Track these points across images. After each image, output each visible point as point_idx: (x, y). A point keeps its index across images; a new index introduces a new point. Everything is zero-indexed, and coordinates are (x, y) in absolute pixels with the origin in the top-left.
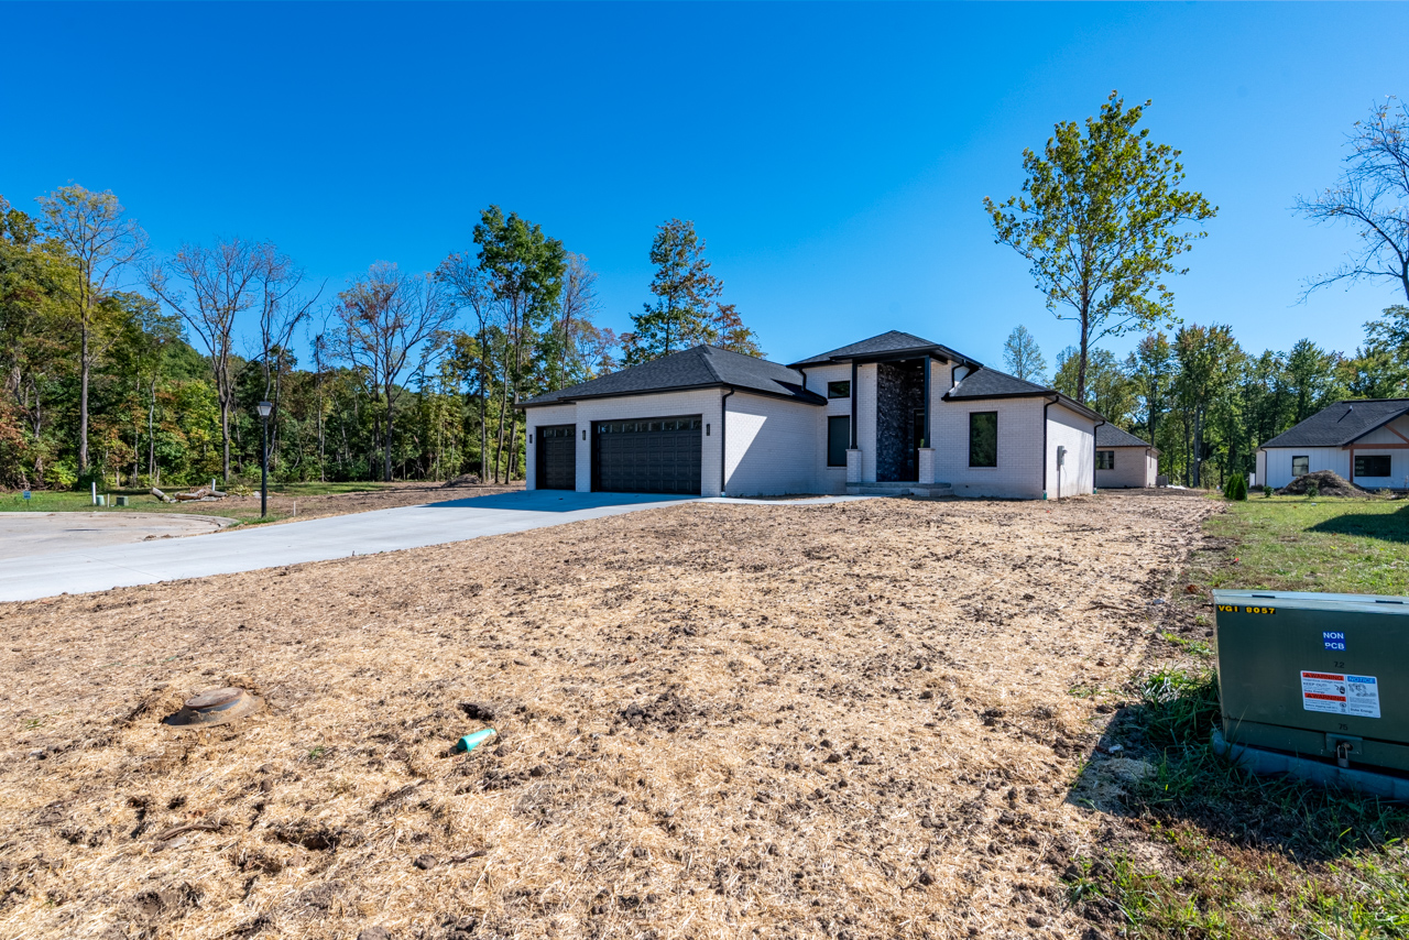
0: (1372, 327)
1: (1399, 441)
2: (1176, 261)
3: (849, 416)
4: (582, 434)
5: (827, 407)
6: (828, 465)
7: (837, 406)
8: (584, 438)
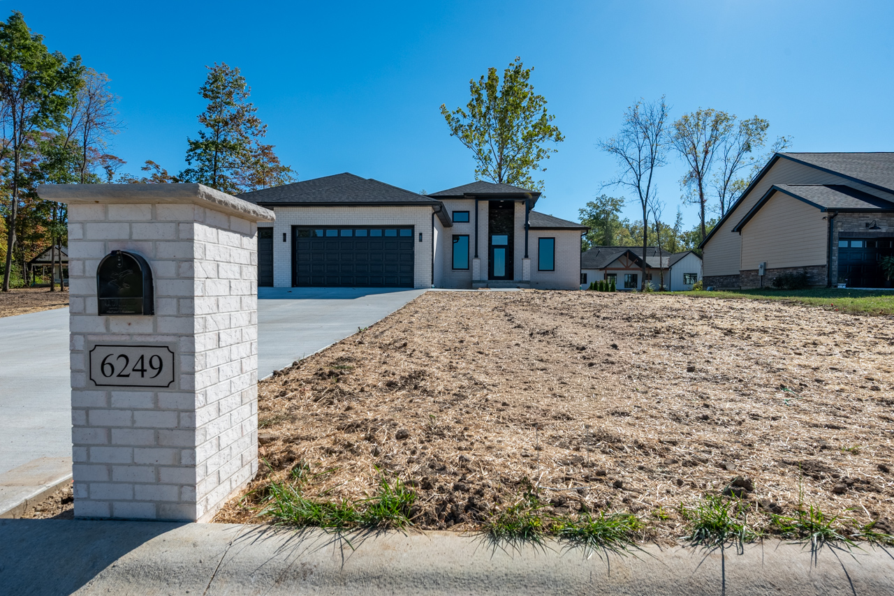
0: (582, 211)
1: (623, 267)
2: (542, 163)
3: (468, 236)
4: (282, 237)
5: (452, 228)
6: (453, 269)
7: (461, 228)
8: (285, 240)
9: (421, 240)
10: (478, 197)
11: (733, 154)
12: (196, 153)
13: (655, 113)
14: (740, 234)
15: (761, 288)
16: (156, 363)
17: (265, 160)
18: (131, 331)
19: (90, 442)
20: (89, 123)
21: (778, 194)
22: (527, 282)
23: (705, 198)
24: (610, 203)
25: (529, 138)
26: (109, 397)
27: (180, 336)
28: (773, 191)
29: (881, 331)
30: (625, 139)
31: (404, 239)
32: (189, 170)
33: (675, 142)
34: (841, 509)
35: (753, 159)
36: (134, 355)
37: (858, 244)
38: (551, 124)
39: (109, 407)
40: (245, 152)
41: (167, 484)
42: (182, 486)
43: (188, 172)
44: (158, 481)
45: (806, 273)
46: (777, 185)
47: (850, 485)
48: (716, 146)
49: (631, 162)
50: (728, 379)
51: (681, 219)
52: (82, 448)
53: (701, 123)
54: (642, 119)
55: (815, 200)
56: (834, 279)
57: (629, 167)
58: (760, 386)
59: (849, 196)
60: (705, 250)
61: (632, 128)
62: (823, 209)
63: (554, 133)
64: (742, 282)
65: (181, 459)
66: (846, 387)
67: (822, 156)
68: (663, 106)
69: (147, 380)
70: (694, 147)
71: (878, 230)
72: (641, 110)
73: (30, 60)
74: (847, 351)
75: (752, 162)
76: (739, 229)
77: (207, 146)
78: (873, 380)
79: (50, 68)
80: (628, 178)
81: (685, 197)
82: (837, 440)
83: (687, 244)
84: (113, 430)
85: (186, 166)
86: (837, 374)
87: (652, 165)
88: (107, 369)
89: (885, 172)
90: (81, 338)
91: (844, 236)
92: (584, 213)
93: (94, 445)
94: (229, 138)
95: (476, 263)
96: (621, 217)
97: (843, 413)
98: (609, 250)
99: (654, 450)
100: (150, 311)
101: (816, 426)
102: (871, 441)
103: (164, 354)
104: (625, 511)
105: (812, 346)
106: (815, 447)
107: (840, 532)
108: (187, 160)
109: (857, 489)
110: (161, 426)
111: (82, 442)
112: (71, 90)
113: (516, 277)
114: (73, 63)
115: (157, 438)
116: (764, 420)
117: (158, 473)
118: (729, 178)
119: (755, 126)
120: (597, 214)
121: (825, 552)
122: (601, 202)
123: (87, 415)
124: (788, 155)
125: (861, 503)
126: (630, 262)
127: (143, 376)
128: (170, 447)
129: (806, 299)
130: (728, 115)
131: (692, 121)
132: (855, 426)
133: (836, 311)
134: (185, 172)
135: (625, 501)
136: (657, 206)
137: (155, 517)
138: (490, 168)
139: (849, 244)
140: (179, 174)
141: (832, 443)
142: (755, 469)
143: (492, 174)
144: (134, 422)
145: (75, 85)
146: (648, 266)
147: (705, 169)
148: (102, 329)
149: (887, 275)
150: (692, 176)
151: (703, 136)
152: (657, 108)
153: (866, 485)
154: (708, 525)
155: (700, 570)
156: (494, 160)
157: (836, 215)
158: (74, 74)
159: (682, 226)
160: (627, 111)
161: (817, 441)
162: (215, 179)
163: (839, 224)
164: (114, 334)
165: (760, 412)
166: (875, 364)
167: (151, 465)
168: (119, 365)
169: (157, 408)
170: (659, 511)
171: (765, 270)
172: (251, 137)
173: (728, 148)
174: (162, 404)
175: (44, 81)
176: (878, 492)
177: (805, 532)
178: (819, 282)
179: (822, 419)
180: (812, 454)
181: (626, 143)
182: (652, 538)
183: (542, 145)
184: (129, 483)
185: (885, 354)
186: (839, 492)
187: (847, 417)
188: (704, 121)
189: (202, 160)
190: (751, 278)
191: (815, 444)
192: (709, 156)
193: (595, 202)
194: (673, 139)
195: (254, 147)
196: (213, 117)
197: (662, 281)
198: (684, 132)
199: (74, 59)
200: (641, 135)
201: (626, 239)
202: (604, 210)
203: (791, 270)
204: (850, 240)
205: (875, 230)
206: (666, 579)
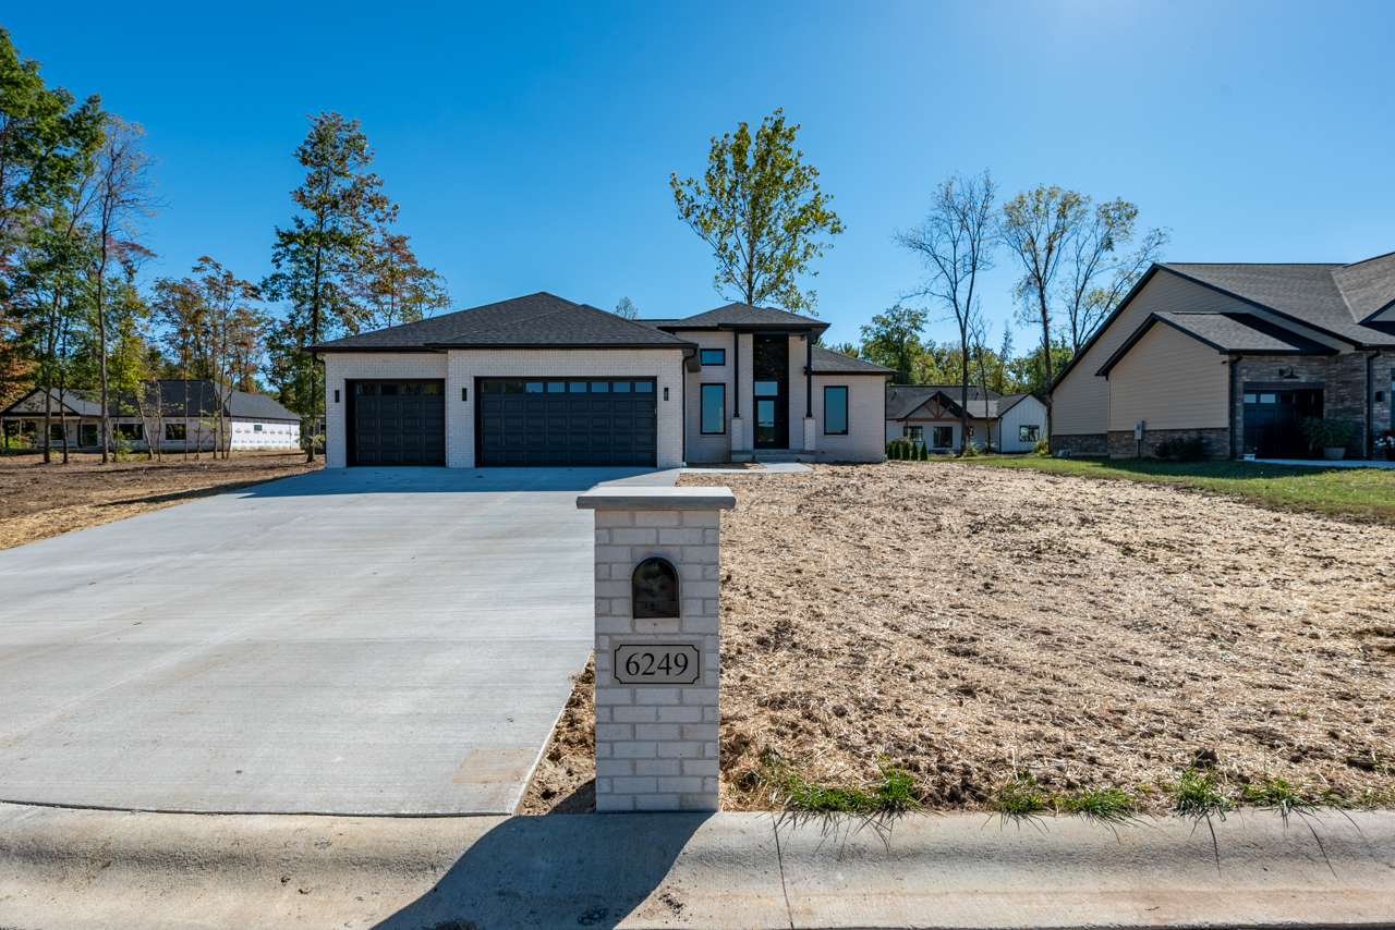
0: (865, 330)
1: (931, 416)
2: (812, 264)
3: (724, 384)
4: (461, 393)
5: (700, 373)
6: (702, 433)
7: (712, 374)
8: (464, 399)
9: (666, 398)
10: (738, 330)
11: (1088, 251)
12: (288, 250)
13: (976, 193)
14: (1107, 379)
15: (1139, 457)
16: (681, 661)
17: (395, 259)
18: (657, 630)
19: (613, 738)
20: (111, 199)
21: (1159, 327)
22: (811, 453)
23: (1049, 315)
24: (906, 318)
25: (793, 227)
26: (634, 695)
27: (705, 635)
28: (1153, 320)
29: (1310, 544)
30: (934, 230)
31: (640, 397)
32: (278, 276)
33: (1006, 234)
34: (1302, 777)
35: (1115, 260)
36: (659, 654)
37: (1268, 399)
38: (826, 208)
39: (634, 703)
40: (364, 248)
41: (690, 776)
42: (705, 777)
43: (275, 278)
44: (682, 773)
45: (1201, 438)
46: (1158, 313)
47: (1305, 753)
48: (1064, 240)
49: (942, 263)
50: (1150, 626)
51: (1011, 341)
52: (606, 744)
53: (1042, 206)
54: (959, 201)
55: (1211, 337)
56: (1239, 448)
57: (941, 269)
58: (1188, 635)
59: (1256, 331)
60: (1054, 397)
61: (944, 215)
62: (1222, 351)
63: (831, 221)
64: (1112, 447)
65: (704, 751)
66: (1283, 635)
67: (1218, 269)
68: (988, 183)
69: (672, 677)
70: (1033, 241)
71: (1296, 380)
72: (956, 188)
73: (19, 102)
74: (1275, 579)
75: (1115, 264)
76: (1105, 372)
77: (307, 242)
78: (1310, 623)
79: (49, 115)
80: (938, 287)
81: (1020, 313)
82: (1284, 702)
83: (1019, 377)
84: (637, 726)
85: (272, 270)
86: (1271, 615)
87: (974, 268)
88: (633, 667)
89: (1302, 295)
90: (607, 638)
91: (1251, 388)
92: (869, 332)
93: (618, 741)
94: (341, 226)
95: (736, 425)
96: (923, 339)
97: (1285, 669)
98: (910, 390)
99: (1107, 721)
100: (676, 614)
101: (1260, 686)
102: (1318, 704)
103: (689, 652)
104: (1108, 786)
105: (1234, 572)
106: (1265, 713)
107: (1303, 798)
108: (273, 261)
109: (1312, 757)
110: (685, 720)
111: (606, 738)
112: (82, 149)
113: (792, 445)
114: (88, 108)
115: (682, 732)
116: (1204, 681)
117: (682, 766)
118: (1083, 287)
119: (1118, 213)
120: (888, 334)
121: (1293, 816)
122: (893, 315)
123: (612, 712)
124: (1170, 267)
125: (1317, 771)
126: (942, 409)
127: (668, 673)
128: (693, 741)
129: (1206, 480)
130: (1081, 196)
131: (1030, 204)
132: (1300, 686)
133: (1248, 503)
134: (271, 278)
135: (1106, 776)
136: (980, 328)
137: (677, 808)
138: (735, 271)
139: (1258, 399)
140: (261, 281)
141: (1280, 708)
142: (1212, 739)
143: (739, 280)
144: (658, 717)
145: (89, 141)
146: (970, 416)
147: (1048, 274)
148: (629, 630)
149: (1309, 442)
150: (1029, 283)
151: (1044, 226)
152: (980, 186)
153: (1319, 753)
154: (1189, 796)
155: (1194, 835)
156: (741, 259)
157: (1240, 359)
158: (89, 123)
159: (1013, 351)
160: (937, 190)
161: (1265, 705)
162: (317, 289)
163: (1245, 371)
164: (639, 634)
165: (1197, 670)
166: (1310, 600)
167: (675, 758)
168: (645, 663)
169: (682, 704)
170: (1140, 785)
171: (1144, 432)
172: (374, 224)
173: (1080, 243)
174: (686, 700)
175: (42, 135)
176: (1331, 759)
177: (1274, 799)
178: (1218, 451)
179: (1265, 678)
180: (1262, 721)
181: (936, 236)
182: (1143, 810)
183: (811, 238)
184: (653, 776)
185: (1319, 583)
186: (1296, 760)
187: (1290, 675)
188: (1047, 204)
189: (298, 261)
190: (1124, 442)
191: (1263, 709)
192: (1055, 253)
193: (885, 316)
194: (1003, 229)
195: (378, 238)
196: (315, 193)
197: (989, 438)
198: (1015, 217)
199: (90, 101)
200: (956, 225)
201: (931, 371)
202: (898, 328)
203: (1180, 433)
204: (1258, 393)
205: (1291, 380)
206: (1168, 844)
